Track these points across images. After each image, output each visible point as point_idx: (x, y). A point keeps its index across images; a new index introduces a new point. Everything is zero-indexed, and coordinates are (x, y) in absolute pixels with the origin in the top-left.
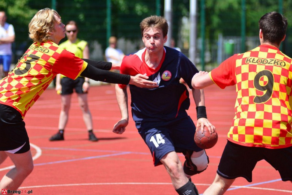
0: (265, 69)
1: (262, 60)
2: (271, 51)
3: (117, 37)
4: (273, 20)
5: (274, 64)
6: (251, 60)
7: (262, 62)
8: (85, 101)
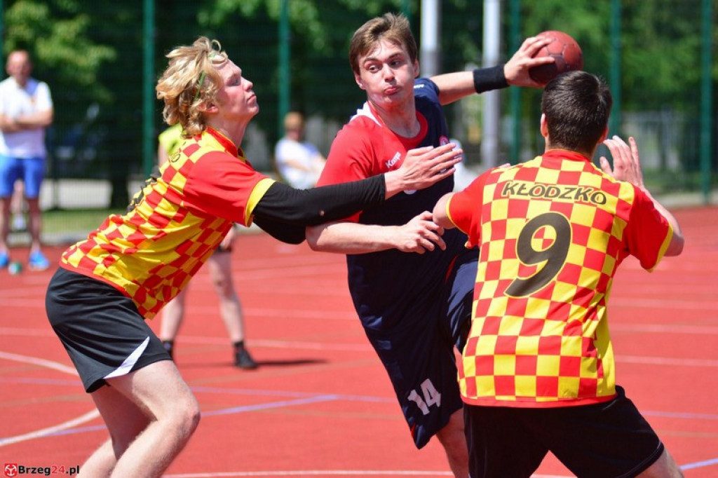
0: (551, 209)
1: (543, 189)
2: (569, 166)
3: (305, 114)
4: (571, 93)
5: (576, 197)
6: (516, 189)
7: (544, 192)
8: (226, 271)
